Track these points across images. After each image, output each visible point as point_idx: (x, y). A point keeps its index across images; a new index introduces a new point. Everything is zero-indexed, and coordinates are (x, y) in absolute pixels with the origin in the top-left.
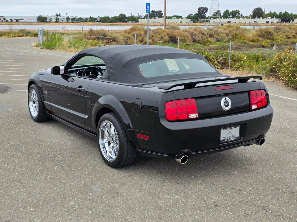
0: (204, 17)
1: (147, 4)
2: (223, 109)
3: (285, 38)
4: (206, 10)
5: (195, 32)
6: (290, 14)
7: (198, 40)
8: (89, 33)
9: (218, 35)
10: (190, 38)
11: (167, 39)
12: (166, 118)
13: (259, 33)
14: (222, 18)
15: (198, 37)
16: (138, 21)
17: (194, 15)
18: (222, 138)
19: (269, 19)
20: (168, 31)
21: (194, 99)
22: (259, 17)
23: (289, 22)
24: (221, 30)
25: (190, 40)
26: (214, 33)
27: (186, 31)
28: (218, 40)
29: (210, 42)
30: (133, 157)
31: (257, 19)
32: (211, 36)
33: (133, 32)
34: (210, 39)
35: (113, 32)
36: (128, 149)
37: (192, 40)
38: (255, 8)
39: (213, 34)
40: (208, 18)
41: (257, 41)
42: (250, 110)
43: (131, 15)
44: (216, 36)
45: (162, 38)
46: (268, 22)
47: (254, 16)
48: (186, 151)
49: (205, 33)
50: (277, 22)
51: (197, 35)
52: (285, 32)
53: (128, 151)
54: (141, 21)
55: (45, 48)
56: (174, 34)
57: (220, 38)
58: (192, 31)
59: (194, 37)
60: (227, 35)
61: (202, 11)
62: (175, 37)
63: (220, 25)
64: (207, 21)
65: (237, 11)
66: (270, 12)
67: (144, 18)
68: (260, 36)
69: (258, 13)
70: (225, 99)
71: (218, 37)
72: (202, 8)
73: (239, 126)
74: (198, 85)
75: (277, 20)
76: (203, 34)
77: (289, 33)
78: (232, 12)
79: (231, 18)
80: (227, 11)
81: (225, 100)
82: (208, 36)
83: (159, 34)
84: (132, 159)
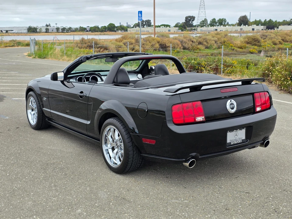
0: (192, 26)
1: (139, 12)
2: (229, 111)
3: (272, 44)
4: (193, 18)
5: (185, 40)
6: (274, 21)
7: (187, 48)
8: (81, 42)
9: (207, 43)
10: (180, 45)
11: (158, 47)
12: (173, 121)
13: (246, 40)
14: (209, 26)
15: (188, 44)
16: (127, 30)
17: (182, 23)
18: (228, 141)
19: (255, 26)
20: (159, 39)
21: (200, 102)
22: (245, 25)
23: (274, 29)
24: (209, 37)
25: (180, 48)
26: (203, 40)
27: (176, 39)
28: (207, 48)
29: (199, 49)
30: (138, 162)
31: (243, 27)
32: (200, 43)
33: (125, 41)
34: (200, 46)
35: (103, 41)
36: (133, 155)
37: (182, 47)
38: (241, 17)
39: (202, 42)
40: (195, 26)
41: (245, 48)
42: (255, 112)
43: (120, 25)
44: (205, 43)
45: (152, 46)
46: (253, 29)
47: (240, 24)
48: (194, 154)
49: (195, 40)
50: (262, 29)
51: (186, 43)
52: (271, 38)
53: (133, 156)
54: (130, 30)
55: (37, 57)
56: (165, 42)
57: (209, 45)
58: (182, 38)
59: (184, 44)
60: (216, 42)
61: (189, 20)
62: (165, 45)
63: (208, 33)
64: (194, 30)
65: (223, 19)
66: (256, 20)
67: (133, 27)
68: (248, 43)
69: (244, 21)
70: (231, 101)
71: (207, 45)
72: (189, 17)
73: (245, 128)
74: (203, 88)
75: (262, 27)
76: (192, 42)
77: (276, 40)
78: (219, 20)
79: (217, 26)
80: (214, 20)
81: (231, 103)
82: (198, 44)
83: (150, 42)
84: (137, 164)
